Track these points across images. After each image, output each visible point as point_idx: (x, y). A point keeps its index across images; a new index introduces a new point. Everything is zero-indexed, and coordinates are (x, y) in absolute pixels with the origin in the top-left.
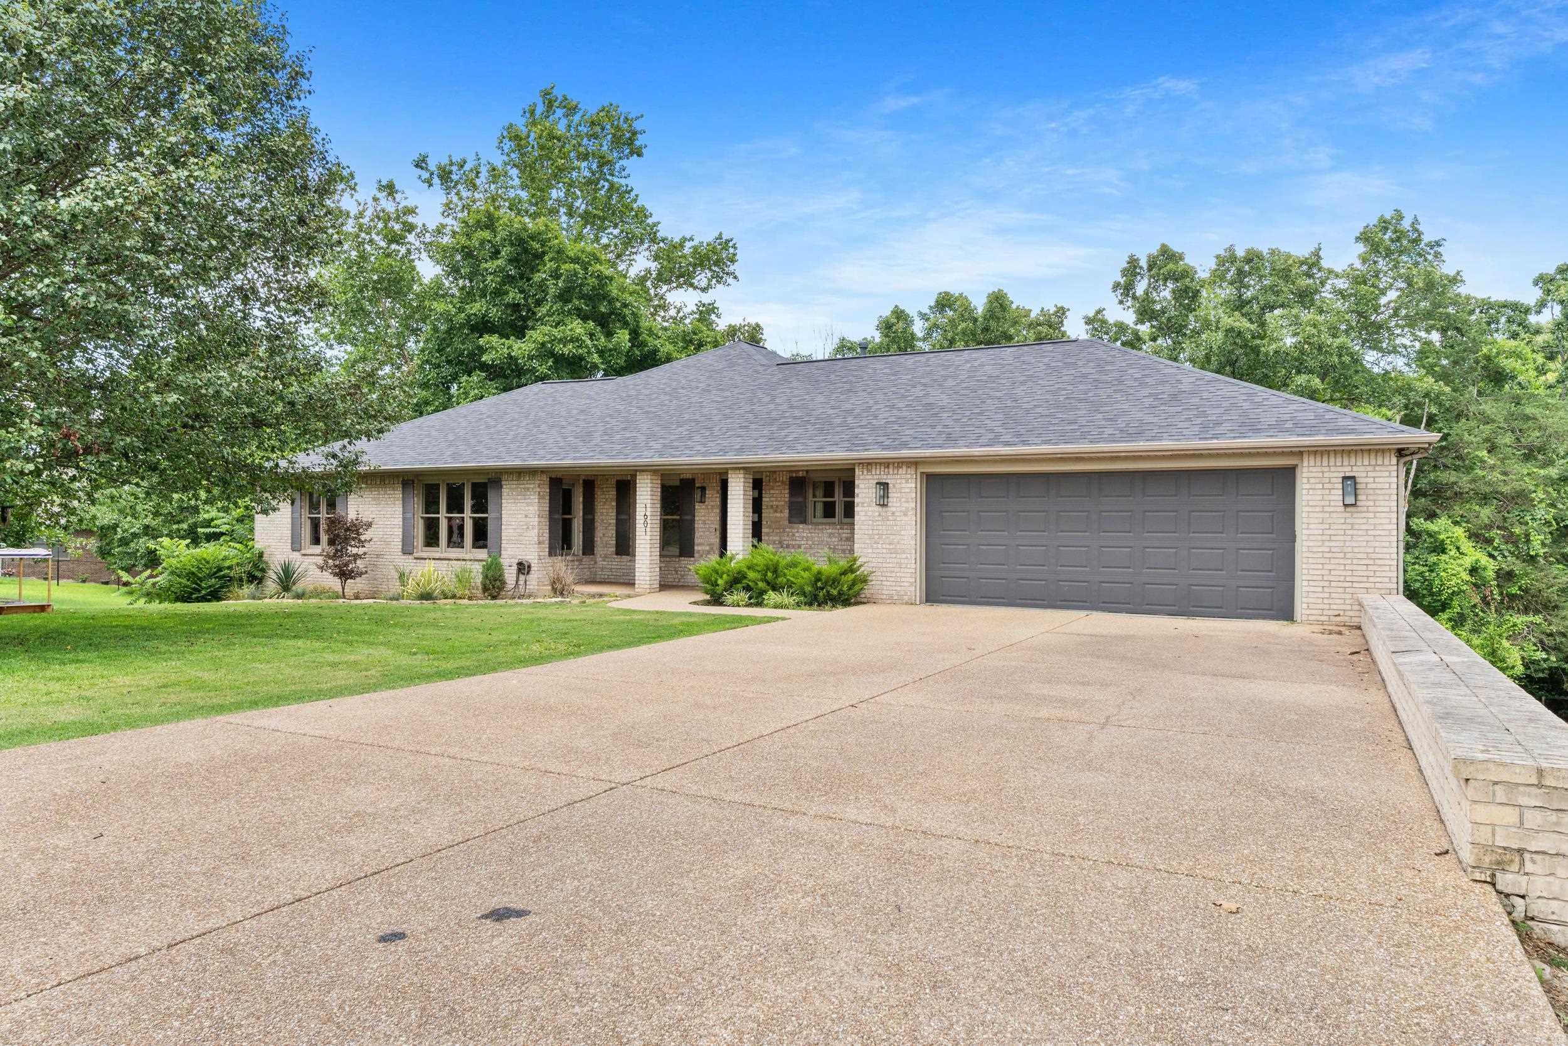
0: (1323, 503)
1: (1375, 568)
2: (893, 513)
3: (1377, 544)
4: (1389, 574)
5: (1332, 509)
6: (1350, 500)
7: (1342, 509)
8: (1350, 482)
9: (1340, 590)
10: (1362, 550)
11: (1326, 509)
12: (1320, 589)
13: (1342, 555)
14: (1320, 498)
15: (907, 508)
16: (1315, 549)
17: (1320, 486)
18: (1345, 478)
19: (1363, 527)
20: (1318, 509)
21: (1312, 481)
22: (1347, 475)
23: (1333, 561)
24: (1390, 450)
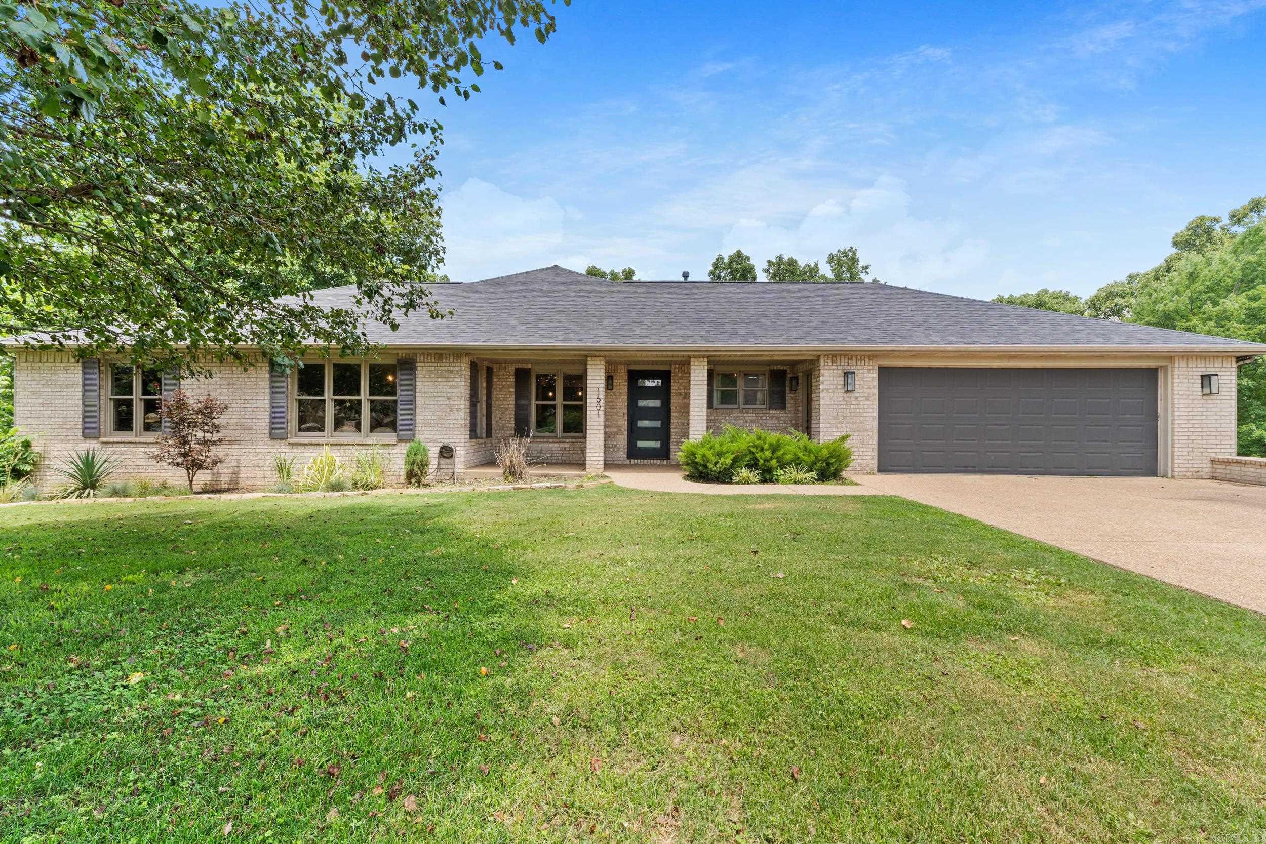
0: (1188, 393)
1: (1222, 438)
2: (856, 399)
3: (1223, 422)
4: (1230, 442)
5: (1193, 397)
6: (1207, 391)
7: (1200, 397)
8: (1206, 379)
9: (1199, 454)
10: (1214, 426)
11: (1190, 397)
12: (1186, 454)
13: (1200, 430)
14: (1186, 389)
15: (869, 394)
16: (1183, 426)
17: (1186, 381)
18: (1203, 377)
19: (1214, 410)
20: (1185, 397)
21: (1181, 377)
22: (1204, 373)
23: (1195, 434)
24: (1231, 356)
